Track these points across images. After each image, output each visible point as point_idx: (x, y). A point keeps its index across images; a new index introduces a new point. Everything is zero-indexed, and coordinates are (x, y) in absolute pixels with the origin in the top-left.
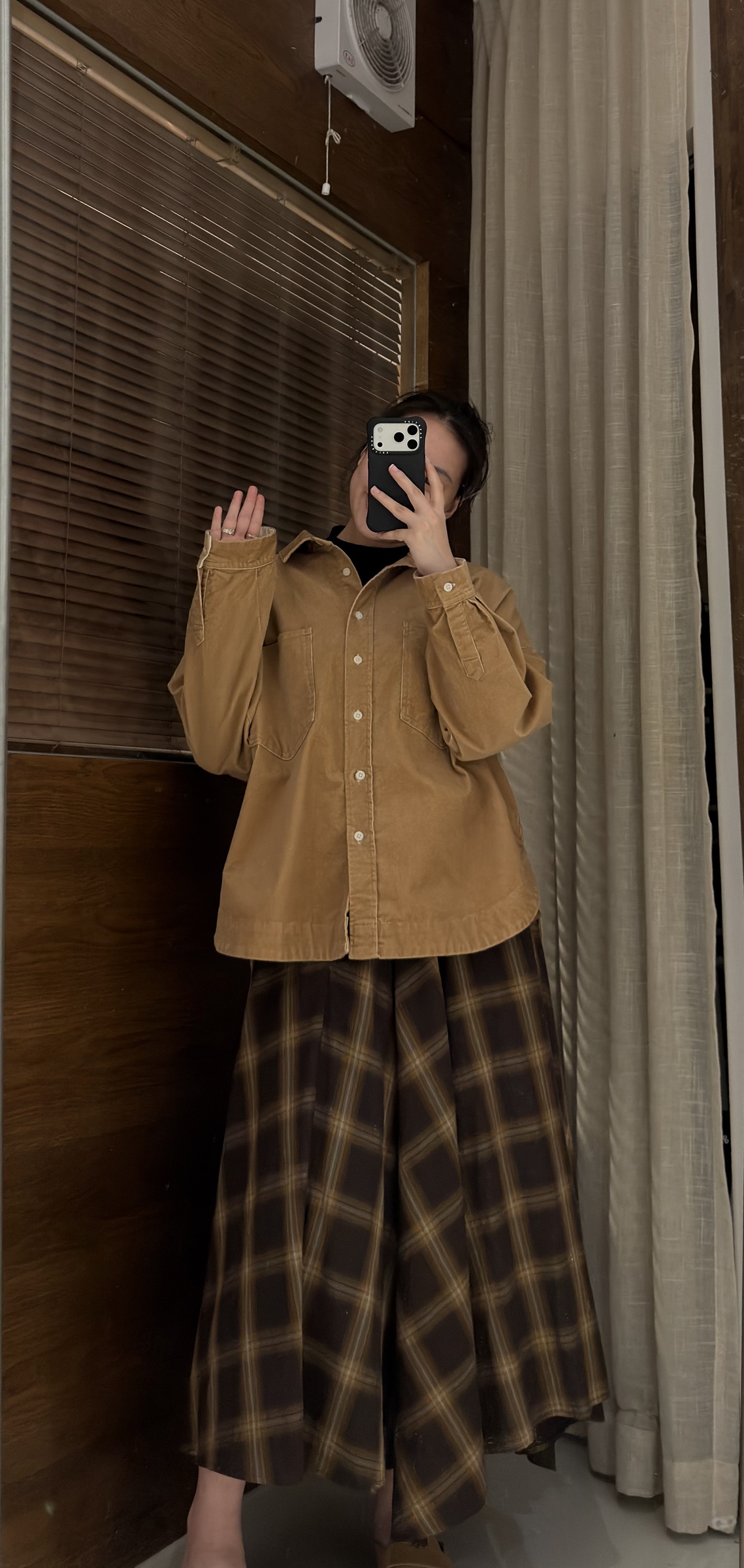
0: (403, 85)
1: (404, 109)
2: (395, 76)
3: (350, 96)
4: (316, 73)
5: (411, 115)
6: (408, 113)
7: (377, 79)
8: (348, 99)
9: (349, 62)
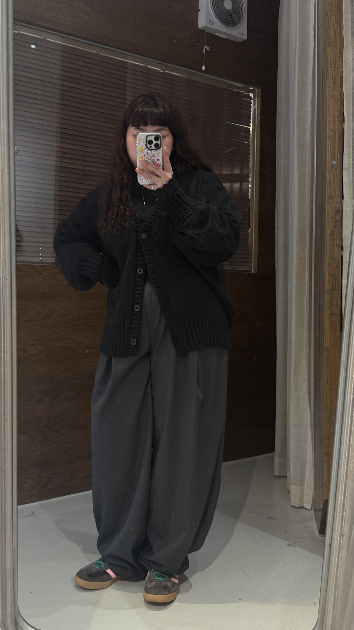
0: (239, 25)
1: (241, 34)
2: (236, 22)
3: (216, 34)
4: (200, 30)
5: (245, 35)
6: (243, 35)
7: (226, 27)
8: (216, 35)
9: (211, 24)
